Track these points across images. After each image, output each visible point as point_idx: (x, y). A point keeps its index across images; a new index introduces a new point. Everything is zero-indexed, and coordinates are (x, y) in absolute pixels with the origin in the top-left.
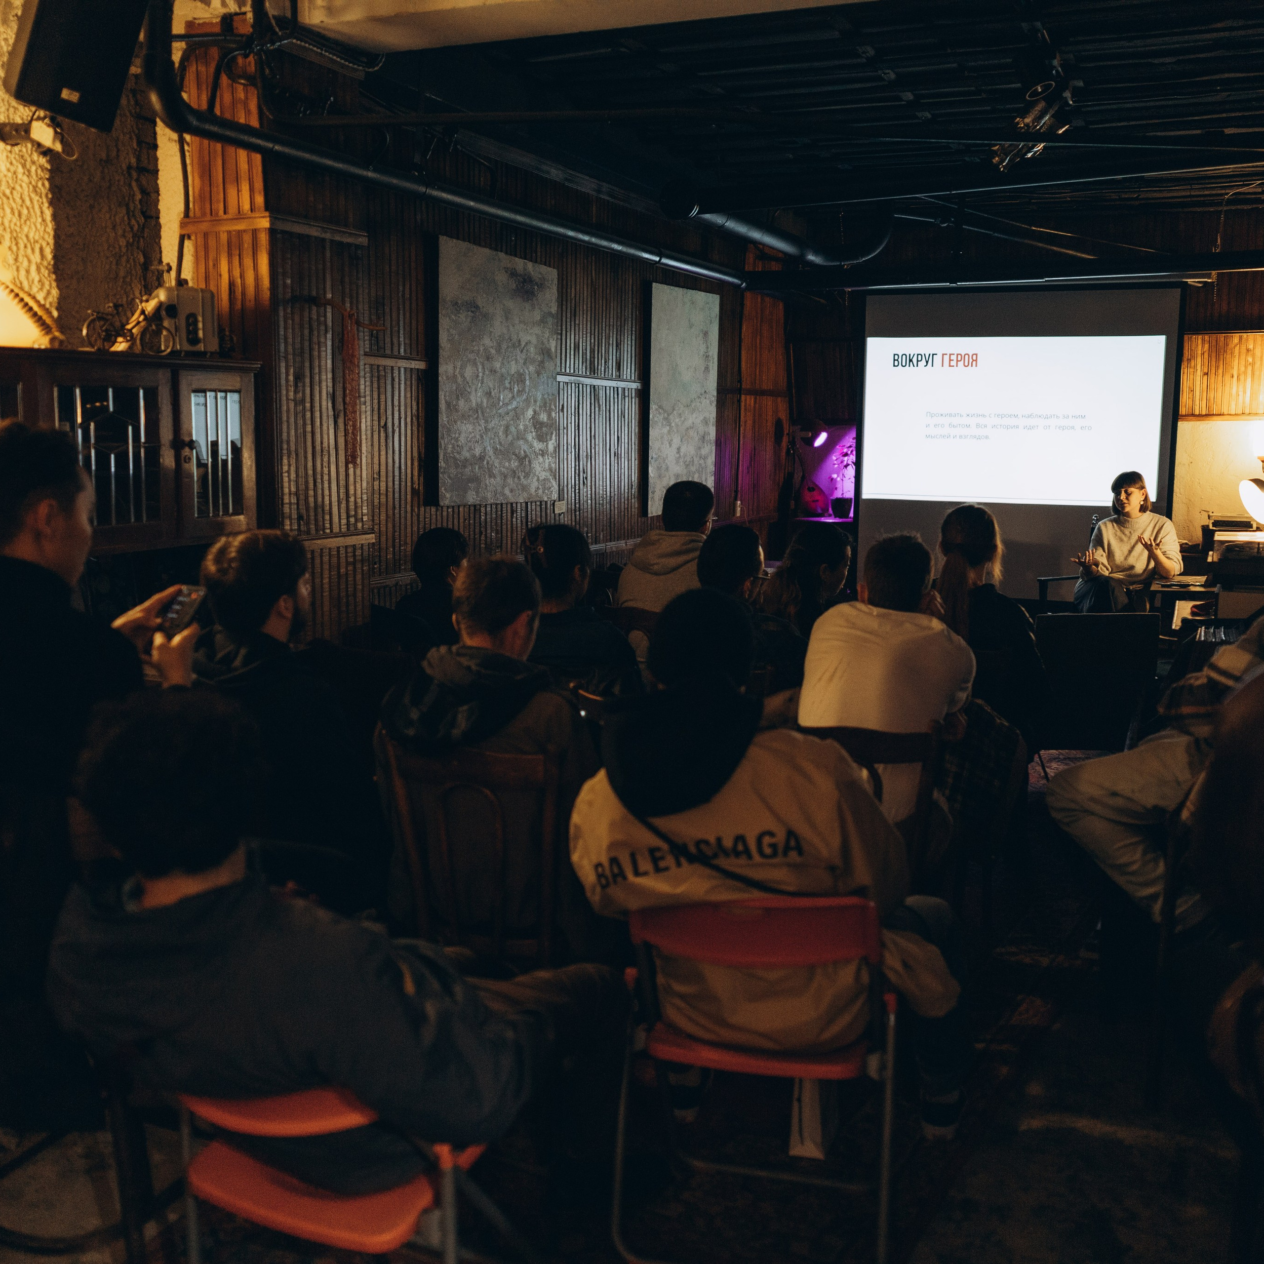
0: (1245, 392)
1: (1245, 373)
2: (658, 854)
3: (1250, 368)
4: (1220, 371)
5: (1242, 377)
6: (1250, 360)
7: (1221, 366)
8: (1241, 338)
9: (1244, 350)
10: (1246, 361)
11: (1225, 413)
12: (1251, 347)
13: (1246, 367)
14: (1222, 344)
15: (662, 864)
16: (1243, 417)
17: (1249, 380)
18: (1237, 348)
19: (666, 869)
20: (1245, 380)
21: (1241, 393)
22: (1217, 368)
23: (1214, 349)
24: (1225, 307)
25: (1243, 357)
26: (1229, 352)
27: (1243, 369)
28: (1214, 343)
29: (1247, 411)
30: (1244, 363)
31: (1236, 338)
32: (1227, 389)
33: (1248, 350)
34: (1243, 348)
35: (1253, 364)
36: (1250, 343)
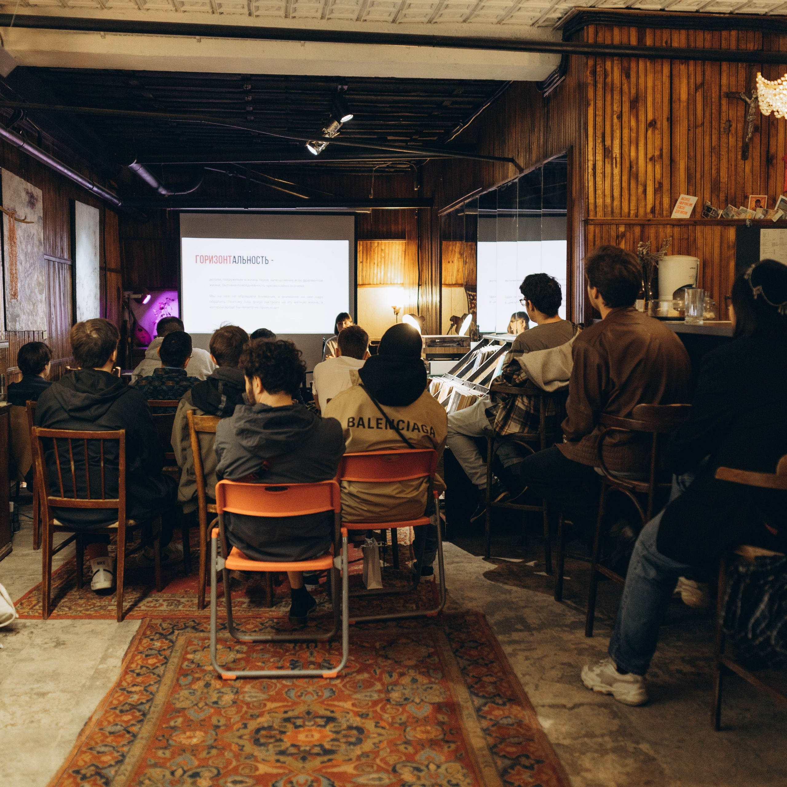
0: (381, 272)
1: (381, 262)
2: (380, 421)
3: (383, 260)
4: (368, 261)
5: (379, 264)
6: (383, 255)
8: (378, 243)
9: (380, 250)
10: (381, 255)
11: (371, 283)
12: (383, 248)
13: (381, 259)
14: (369, 246)
15: (380, 426)
16: (380, 285)
17: (383, 266)
18: (377, 249)
19: (381, 428)
20: (381, 266)
21: (379, 273)
22: (367, 259)
24: (369, 228)
25: (380, 253)
27: (379, 260)
29: (382, 282)
31: (376, 242)
32: (372, 270)
33: (382, 250)
34: (380, 248)
35: (385, 257)
36: (383, 246)
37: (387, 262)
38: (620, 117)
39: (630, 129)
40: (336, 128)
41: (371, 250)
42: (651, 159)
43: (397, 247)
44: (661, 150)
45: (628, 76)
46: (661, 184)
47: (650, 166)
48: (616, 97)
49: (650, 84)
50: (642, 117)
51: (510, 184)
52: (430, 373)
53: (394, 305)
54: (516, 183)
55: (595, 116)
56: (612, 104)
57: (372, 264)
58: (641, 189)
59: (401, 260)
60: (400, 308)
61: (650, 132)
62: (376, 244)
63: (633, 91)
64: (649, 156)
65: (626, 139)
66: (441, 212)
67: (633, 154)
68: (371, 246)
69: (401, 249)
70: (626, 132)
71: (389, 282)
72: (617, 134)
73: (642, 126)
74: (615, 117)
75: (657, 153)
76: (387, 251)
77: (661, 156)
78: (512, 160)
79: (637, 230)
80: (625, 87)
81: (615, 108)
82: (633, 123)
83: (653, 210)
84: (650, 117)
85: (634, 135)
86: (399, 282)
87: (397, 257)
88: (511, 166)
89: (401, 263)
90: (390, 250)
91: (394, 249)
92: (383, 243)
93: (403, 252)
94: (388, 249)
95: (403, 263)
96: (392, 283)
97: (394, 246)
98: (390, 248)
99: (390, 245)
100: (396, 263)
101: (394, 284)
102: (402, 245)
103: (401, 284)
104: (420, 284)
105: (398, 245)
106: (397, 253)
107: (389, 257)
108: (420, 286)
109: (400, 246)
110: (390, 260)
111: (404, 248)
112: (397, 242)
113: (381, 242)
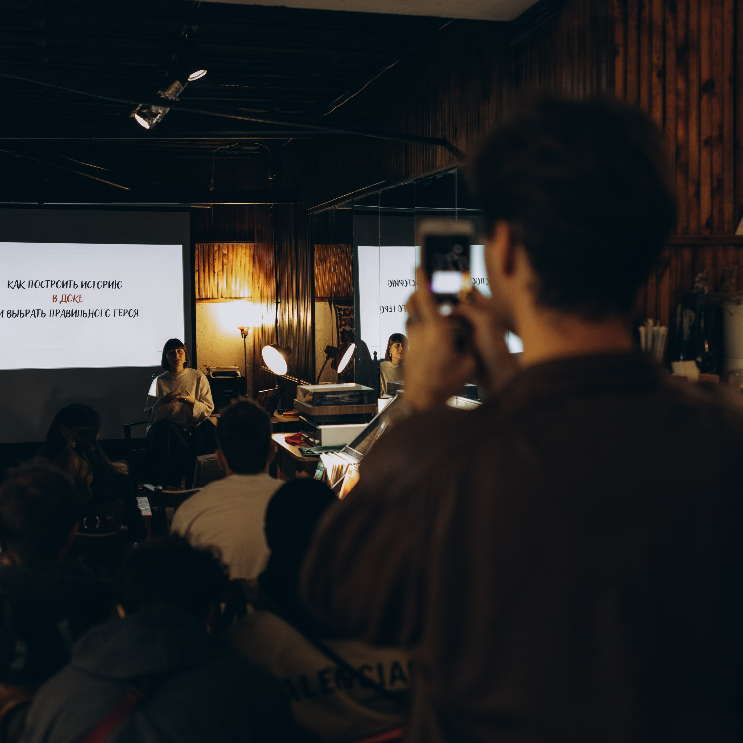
0: (222, 283)
1: (223, 270)
3: (225, 267)
4: (207, 269)
5: (221, 273)
6: (225, 261)
7: (207, 266)
8: (219, 246)
9: (221, 255)
10: (223, 262)
11: (211, 297)
12: (226, 252)
13: (223, 266)
14: (207, 250)
16: (222, 300)
17: (225, 275)
18: (217, 253)
20: (223, 275)
21: (220, 284)
22: (204, 267)
23: (202, 254)
25: (221, 259)
26: (212, 256)
27: (221, 267)
28: (202, 249)
29: (224, 296)
30: (221, 263)
31: (216, 246)
33: (224, 255)
34: (221, 253)
35: (227, 264)
36: (225, 250)
37: (230, 270)
38: (662, 75)
39: (678, 95)
40: (177, 90)
41: (209, 255)
42: (706, 142)
43: (244, 251)
44: (721, 128)
45: (674, 10)
46: (720, 181)
47: (705, 154)
48: (657, 42)
49: (705, 23)
50: (693, 76)
51: (439, 176)
52: (320, 444)
53: (242, 326)
54: (452, 175)
55: (626, 71)
56: (650, 54)
57: (211, 273)
58: (692, 190)
59: (249, 269)
60: (249, 328)
61: (704, 99)
62: (216, 248)
63: (681, 33)
64: (704, 137)
65: (671, 109)
66: (313, 210)
67: (681, 133)
68: (210, 250)
69: (248, 254)
70: (671, 98)
71: (233, 296)
72: (658, 101)
73: (694, 90)
74: (655, 74)
75: (716, 133)
76: (230, 256)
77: (721, 136)
78: (444, 142)
79: (687, 254)
80: (670, 26)
81: (655, 61)
82: (681, 85)
83: (709, 223)
84: (705, 75)
85: (682, 104)
86: (246, 296)
87: (243, 263)
88: (439, 149)
89: (248, 271)
90: (235, 255)
91: (239, 253)
92: (225, 246)
93: (251, 258)
94: (231, 254)
95: (251, 271)
96: (237, 297)
97: (239, 251)
98: (234, 252)
99: (235, 249)
100: (243, 271)
101: (240, 298)
102: (250, 249)
103: (248, 297)
104: (278, 301)
105: (244, 249)
106: (243, 258)
107: (232, 264)
108: (279, 303)
109: (247, 251)
110: (234, 268)
111: (252, 253)
112: (244, 245)
113: (223, 245)
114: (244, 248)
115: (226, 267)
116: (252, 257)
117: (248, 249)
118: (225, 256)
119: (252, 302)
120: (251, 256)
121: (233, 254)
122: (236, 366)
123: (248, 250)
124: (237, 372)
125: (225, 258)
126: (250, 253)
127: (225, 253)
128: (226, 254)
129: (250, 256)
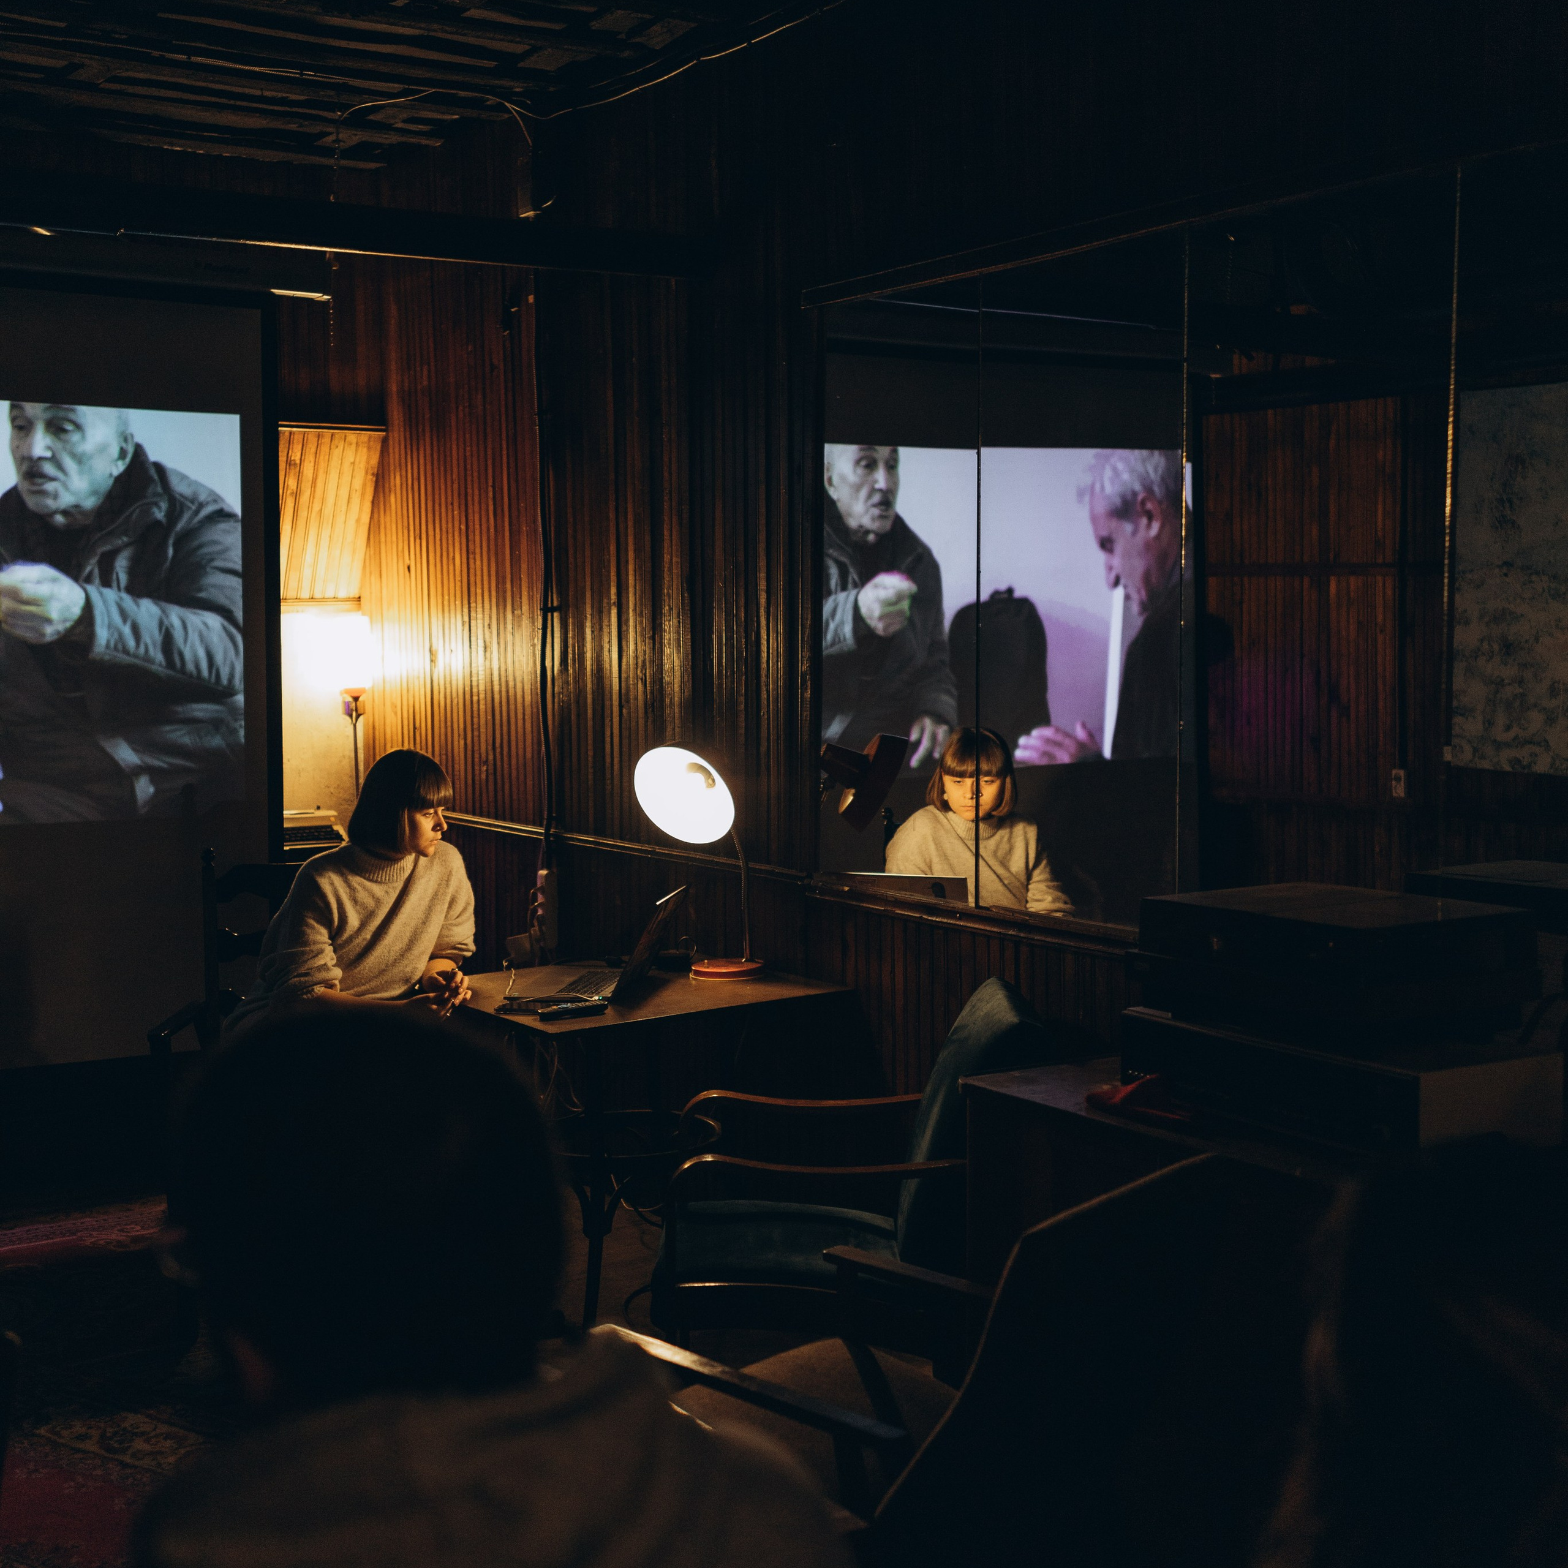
36: (295, 450)
37: (303, 513)
69: (363, 465)
71: (305, 594)
76: (308, 469)
86: (342, 594)
89: (357, 517)
90: (322, 465)
91: (335, 462)
92: (296, 437)
93: (370, 477)
94: (312, 464)
95: (366, 518)
96: (317, 595)
97: (337, 453)
98: (322, 458)
99: (325, 449)
100: (340, 519)
101: (324, 600)
102: (369, 448)
103: (348, 600)
104: (550, 605)
105: (354, 446)
106: (346, 478)
107: (313, 495)
108: (553, 610)
109: (359, 454)
110: (316, 507)
111: (375, 460)
112: (352, 436)
113: (291, 433)
114: (351, 444)
115: (293, 504)
116: (373, 474)
117: (365, 450)
118: (292, 467)
119: (360, 612)
120: (370, 471)
121: (316, 463)
122: (318, 808)
123: (363, 452)
124: (335, 828)
125: (292, 474)
126: (368, 463)
127: (292, 458)
128: (298, 462)
129: (367, 473)
